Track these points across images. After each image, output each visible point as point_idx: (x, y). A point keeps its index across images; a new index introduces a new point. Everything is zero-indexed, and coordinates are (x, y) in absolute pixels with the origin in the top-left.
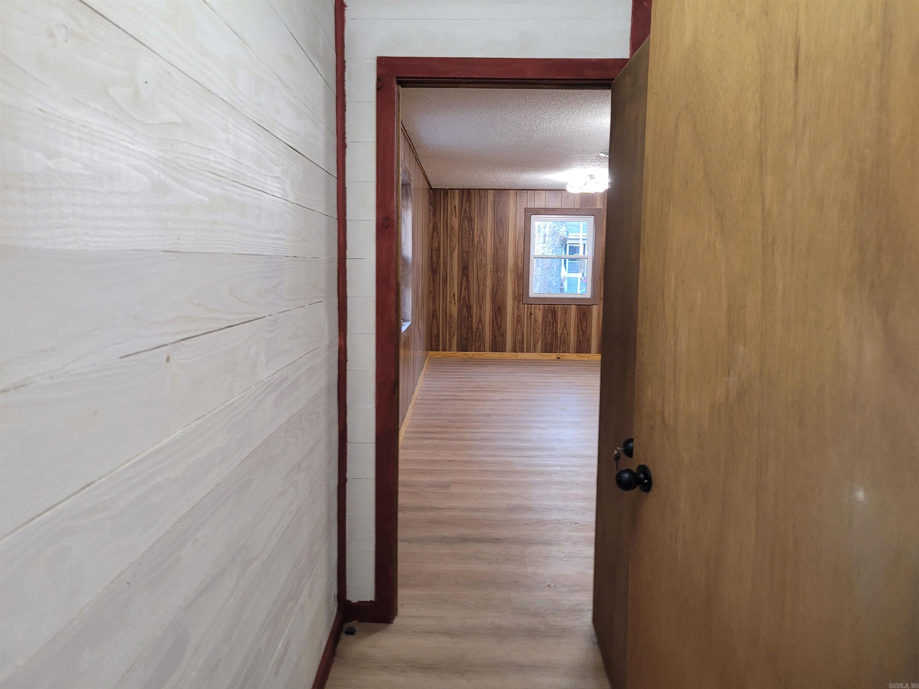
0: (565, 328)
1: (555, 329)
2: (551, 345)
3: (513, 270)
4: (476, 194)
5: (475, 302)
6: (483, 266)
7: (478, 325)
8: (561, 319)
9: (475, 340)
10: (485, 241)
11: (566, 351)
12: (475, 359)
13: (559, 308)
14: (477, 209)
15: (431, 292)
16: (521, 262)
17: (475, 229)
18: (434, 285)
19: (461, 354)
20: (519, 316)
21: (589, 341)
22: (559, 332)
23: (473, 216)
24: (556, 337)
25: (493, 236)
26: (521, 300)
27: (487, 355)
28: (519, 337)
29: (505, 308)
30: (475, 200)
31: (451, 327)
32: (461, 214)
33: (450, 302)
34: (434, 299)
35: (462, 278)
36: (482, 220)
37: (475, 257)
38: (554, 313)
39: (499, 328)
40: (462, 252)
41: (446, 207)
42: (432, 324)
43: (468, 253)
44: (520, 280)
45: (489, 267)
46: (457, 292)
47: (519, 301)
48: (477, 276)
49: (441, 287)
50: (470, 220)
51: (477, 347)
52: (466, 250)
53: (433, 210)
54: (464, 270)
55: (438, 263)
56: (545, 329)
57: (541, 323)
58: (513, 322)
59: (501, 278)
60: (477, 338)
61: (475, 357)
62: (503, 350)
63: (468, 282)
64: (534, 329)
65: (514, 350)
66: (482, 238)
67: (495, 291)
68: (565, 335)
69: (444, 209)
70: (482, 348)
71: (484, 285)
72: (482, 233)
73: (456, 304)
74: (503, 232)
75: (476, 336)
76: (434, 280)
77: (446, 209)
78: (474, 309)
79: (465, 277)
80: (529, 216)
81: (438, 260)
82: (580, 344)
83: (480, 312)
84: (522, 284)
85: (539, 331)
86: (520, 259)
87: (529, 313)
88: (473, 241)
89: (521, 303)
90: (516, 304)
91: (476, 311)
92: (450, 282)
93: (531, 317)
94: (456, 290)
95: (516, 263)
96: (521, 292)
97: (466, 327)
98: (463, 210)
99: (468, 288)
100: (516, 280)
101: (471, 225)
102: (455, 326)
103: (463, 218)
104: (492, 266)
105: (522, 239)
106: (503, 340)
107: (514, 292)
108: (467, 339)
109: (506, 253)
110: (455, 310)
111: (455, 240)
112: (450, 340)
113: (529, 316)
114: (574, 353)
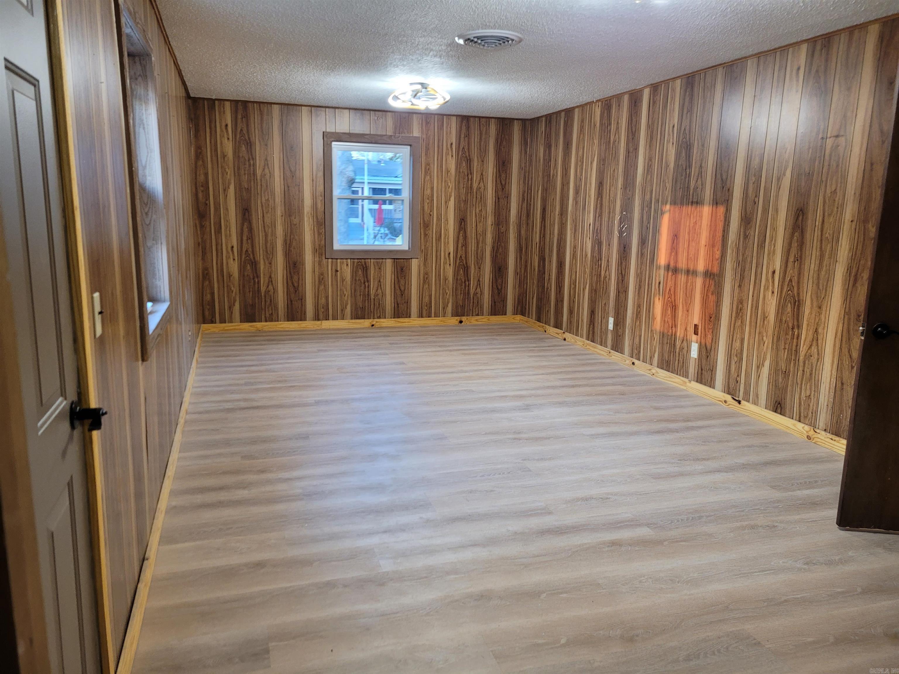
0: (379, 287)
1: (367, 289)
2: (363, 309)
3: (311, 214)
4: (255, 109)
5: (262, 257)
6: (270, 210)
7: (268, 287)
8: (374, 277)
9: (265, 308)
10: (272, 175)
11: (381, 316)
12: (265, 332)
13: (371, 264)
14: (259, 131)
15: (199, 243)
16: (322, 204)
17: (257, 158)
18: (203, 234)
19: (246, 326)
20: (322, 274)
21: (408, 303)
22: (372, 292)
23: (253, 139)
24: (369, 300)
25: (282, 168)
26: (324, 254)
27: (282, 326)
28: (323, 301)
29: (303, 264)
30: (255, 118)
31: (230, 291)
32: (236, 136)
33: (228, 258)
34: (204, 253)
35: (243, 225)
36: (266, 145)
37: (259, 197)
38: (365, 269)
39: (296, 289)
40: (239, 188)
41: (213, 126)
42: (203, 288)
43: (248, 190)
44: (321, 227)
45: (279, 211)
46: (236, 243)
47: (321, 255)
48: (264, 221)
49: (213, 237)
50: (250, 145)
51: (267, 315)
52: (246, 187)
53: (194, 128)
54: (244, 215)
55: (207, 204)
56: (355, 290)
57: (349, 283)
58: (314, 283)
59: (296, 225)
60: (267, 304)
61: (266, 329)
62: (303, 318)
63: (251, 230)
64: (341, 290)
65: (317, 318)
66: (267, 171)
67: (288, 242)
68: (380, 296)
69: (210, 128)
70: (275, 316)
71: (274, 234)
72: (267, 164)
73: (236, 258)
74: (296, 164)
75: (265, 301)
76: (202, 226)
77: (213, 129)
78: (262, 267)
79: (245, 223)
80: (329, 143)
81: (206, 200)
82: (398, 307)
83: (270, 270)
84: (323, 233)
85: (348, 292)
86: (320, 199)
87: (334, 270)
88: (255, 174)
89: (324, 258)
90: (317, 259)
91: (264, 268)
92: (226, 230)
93: (336, 275)
94: (234, 241)
95: (314, 206)
96: (323, 242)
97: (251, 290)
98: (239, 130)
99: (251, 238)
100: (315, 228)
101: (251, 152)
102: (235, 289)
103: (239, 142)
104: (283, 209)
105: (321, 174)
106: (302, 305)
107: (314, 243)
108: (253, 306)
109: (301, 191)
110: (234, 267)
111: (230, 172)
112: (230, 308)
113: (334, 274)
114: (391, 318)
